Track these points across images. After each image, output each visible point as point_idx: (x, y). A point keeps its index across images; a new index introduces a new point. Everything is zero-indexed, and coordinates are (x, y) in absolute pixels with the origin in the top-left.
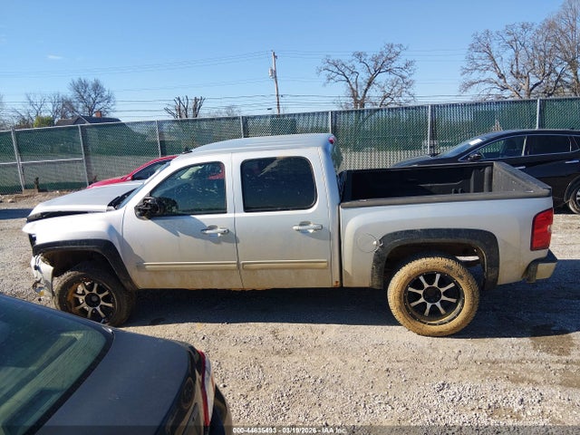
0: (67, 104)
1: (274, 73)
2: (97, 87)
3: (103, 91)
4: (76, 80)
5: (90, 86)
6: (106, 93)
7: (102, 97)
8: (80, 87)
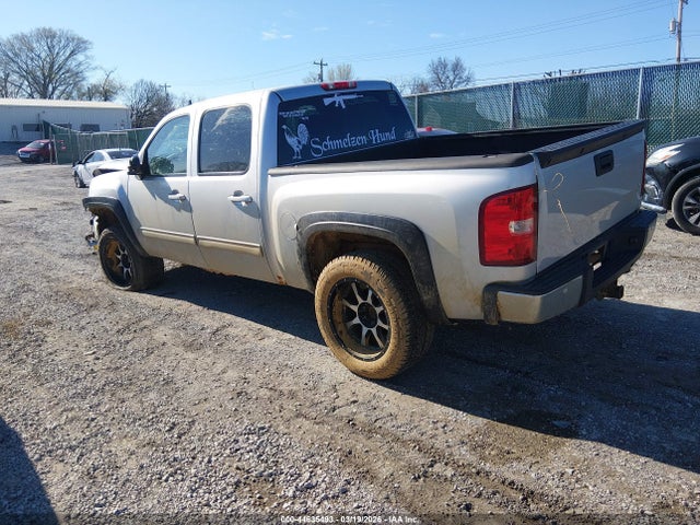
0: (423, 87)
1: (678, 28)
2: (457, 67)
3: (463, 70)
4: (436, 60)
5: (449, 67)
6: (466, 73)
7: (461, 78)
8: (439, 68)
